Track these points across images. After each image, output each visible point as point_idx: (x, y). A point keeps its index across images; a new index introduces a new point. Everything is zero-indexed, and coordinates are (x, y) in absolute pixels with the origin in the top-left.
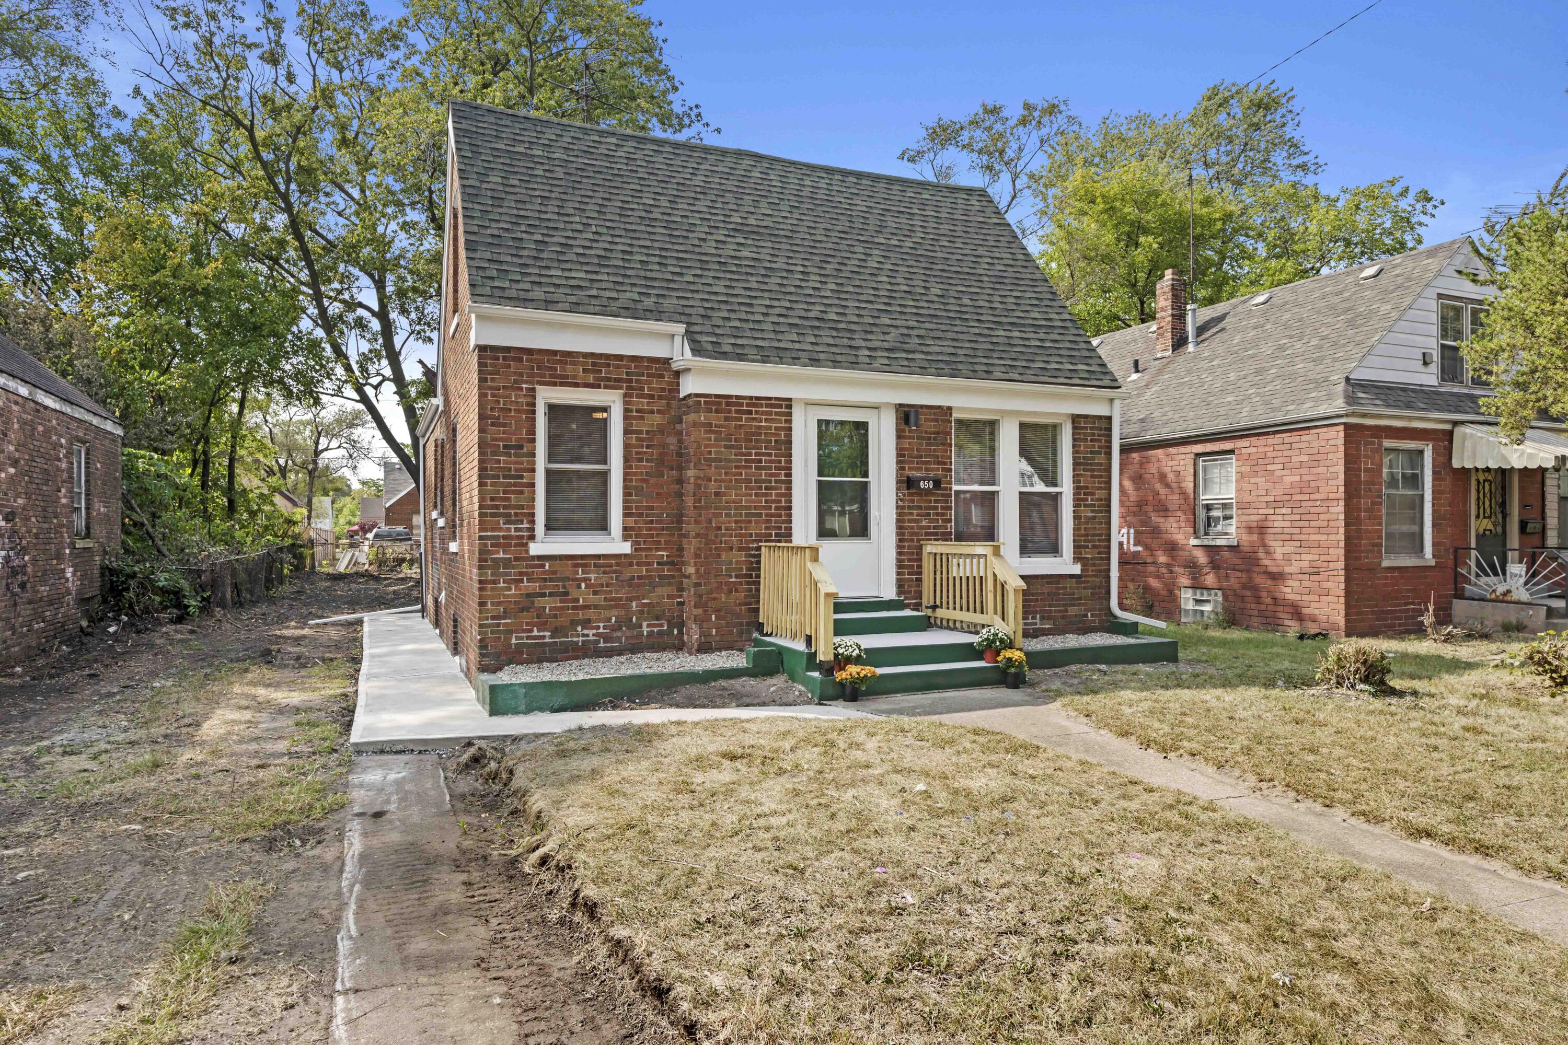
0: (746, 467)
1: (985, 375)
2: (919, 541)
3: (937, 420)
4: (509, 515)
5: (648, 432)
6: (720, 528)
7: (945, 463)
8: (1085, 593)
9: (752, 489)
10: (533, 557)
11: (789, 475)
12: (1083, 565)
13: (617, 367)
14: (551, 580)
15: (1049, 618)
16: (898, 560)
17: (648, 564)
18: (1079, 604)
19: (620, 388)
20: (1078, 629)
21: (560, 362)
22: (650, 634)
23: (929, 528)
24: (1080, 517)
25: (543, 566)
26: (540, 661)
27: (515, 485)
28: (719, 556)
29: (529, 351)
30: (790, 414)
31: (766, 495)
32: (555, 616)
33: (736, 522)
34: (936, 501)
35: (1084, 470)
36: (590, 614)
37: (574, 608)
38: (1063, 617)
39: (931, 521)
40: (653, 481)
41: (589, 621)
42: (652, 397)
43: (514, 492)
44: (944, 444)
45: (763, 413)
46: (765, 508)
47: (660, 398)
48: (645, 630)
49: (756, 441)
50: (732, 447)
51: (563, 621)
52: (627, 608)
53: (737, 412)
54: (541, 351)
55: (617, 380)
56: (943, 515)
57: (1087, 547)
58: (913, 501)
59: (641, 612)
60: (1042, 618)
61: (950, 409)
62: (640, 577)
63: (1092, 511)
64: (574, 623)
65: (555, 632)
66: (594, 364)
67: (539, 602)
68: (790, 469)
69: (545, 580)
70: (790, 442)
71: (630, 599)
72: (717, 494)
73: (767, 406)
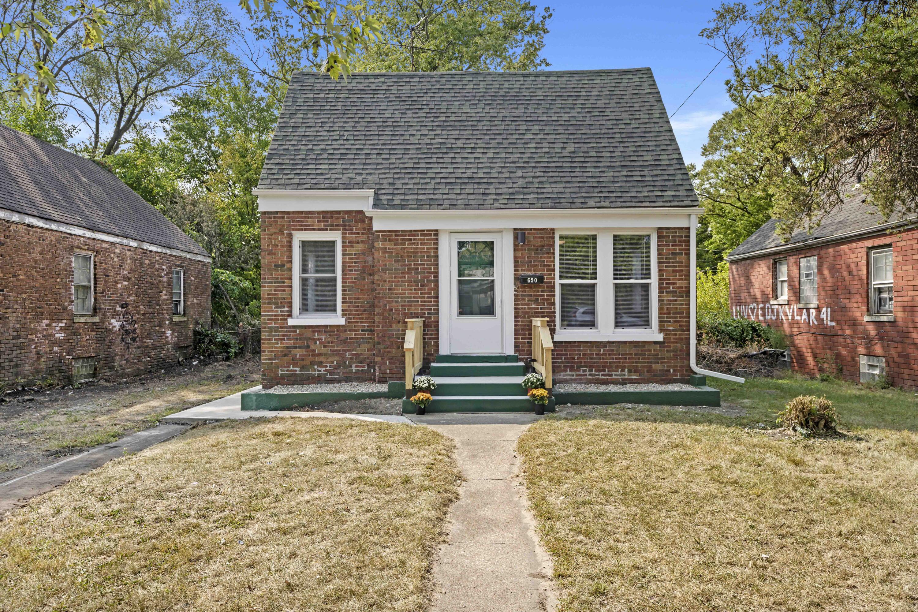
0: (408, 273)
1: (580, 205)
2: (529, 317)
3: (543, 238)
4: (277, 303)
5: (355, 254)
6: (392, 310)
7: (549, 266)
8: (667, 354)
9: (412, 286)
10: (290, 326)
11: (437, 277)
12: (666, 335)
13: (338, 218)
14: (300, 339)
15: (635, 372)
16: (515, 330)
17: (356, 331)
18: (662, 363)
19: (339, 230)
20: (662, 380)
21: (305, 217)
22: (357, 371)
23: (538, 308)
24: (663, 301)
25: (295, 331)
26: (294, 384)
27: (280, 287)
28: (391, 326)
29: (288, 213)
30: (437, 239)
31: (421, 289)
32: (303, 359)
33: (402, 306)
34: (542, 291)
35: (666, 267)
36: (322, 358)
37: (313, 355)
38: (648, 371)
39: (539, 304)
40: (358, 282)
41: (321, 363)
42: (358, 233)
43: (280, 291)
44: (548, 253)
45: (419, 240)
46: (420, 297)
47: (363, 234)
48: (354, 369)
49: (415, 257)
50: (398, 261)
51: (307, 362)
52: (343, 356)
53: (402, 240)
54: (294, 212)
55: (337, 225)
56: (548, 300)
57: (670, 322)
58: (525, 291)
59: (352, 359)
60: (630, 371)
61: (553, 230)
62: (351, 338)
63: (673, 296)
64: (313, 363)
65: (303, 368)
66: (324, 217)
67: (294, 351)
68: (437, 273)
69: (297, 339)
70: (437, 257)
71: (345, 351)
72: (390, 289)
73: (422, 235)
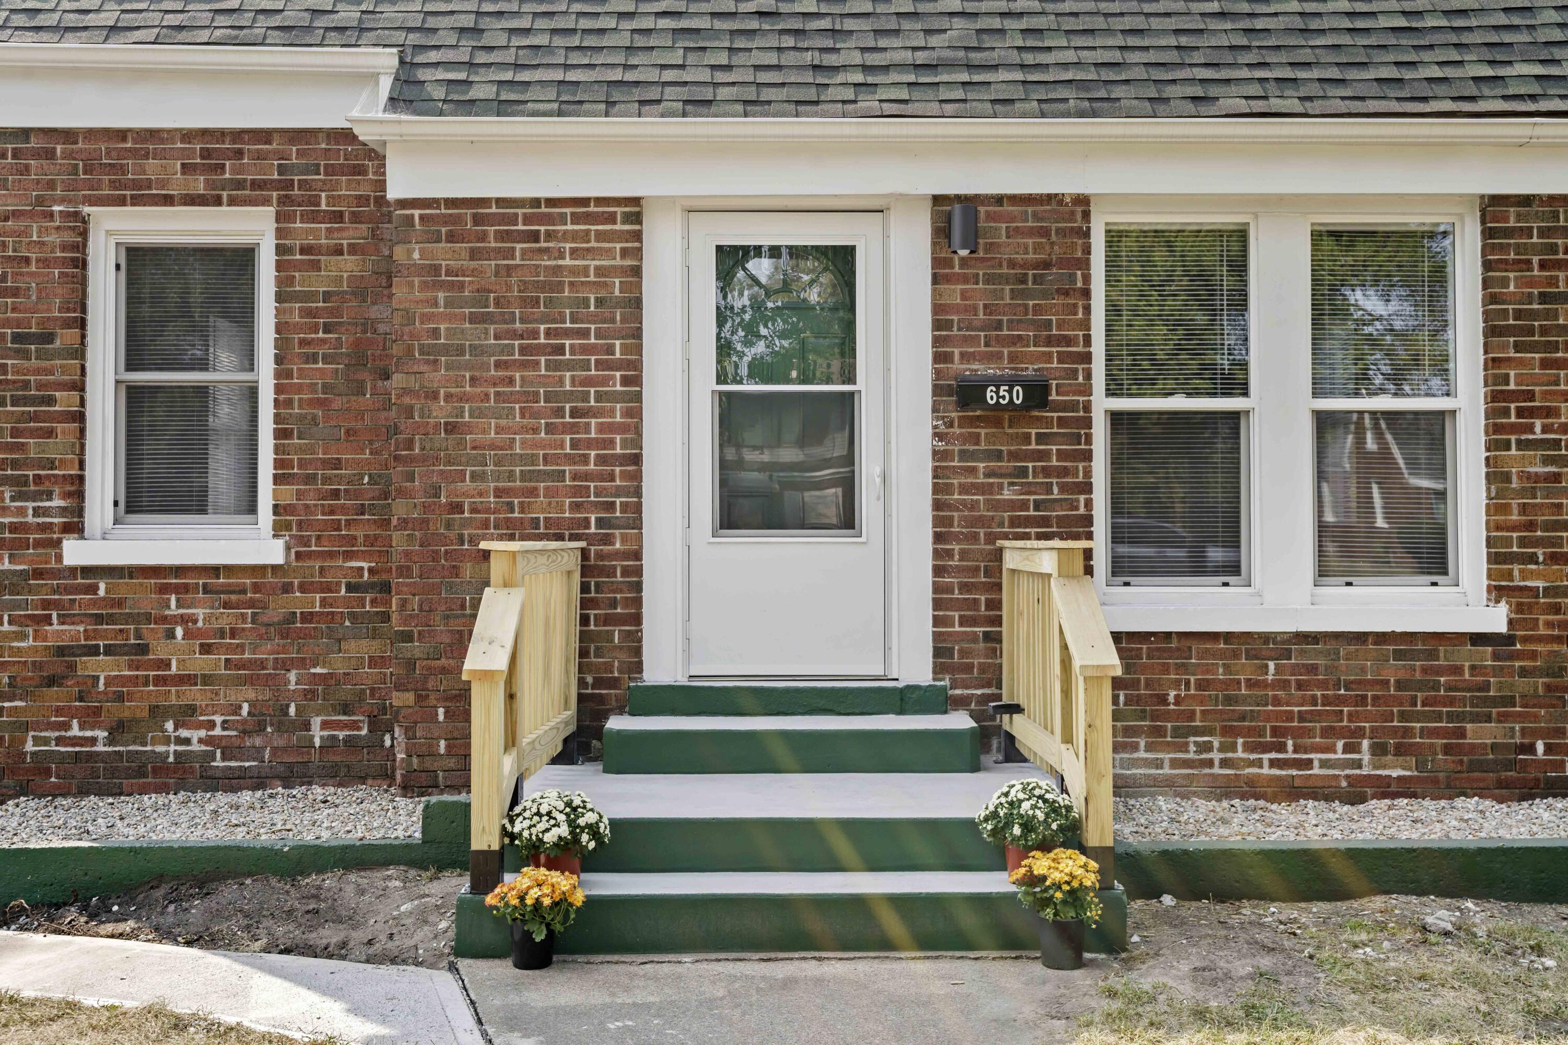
0: (524, 365)
1: (1190, 107)
2: (991, 538)
3: (1045, 233)
4: (23, 480)
5: (327, 296)
6: (457, 508)
7: (1068, 341)
8: (1522, 684)
9: (536, 415)
10: (73, 570)
11: (635, 380)
12: (1519, 608)
13: (260, 156)
14: (111, 619)
15: (1400, 750)
16: (937, 588)
17: (327, 588)
18: (1504, 717)
19: (266, 202)
20: (1502, 784)
21: (133, 153)
22: (330, 744)
23: (1024, 505)
24: (1507, 478)
25: (94, 589)
26: (83, 792)
27: (35, 417)
28: (455, 571)
29: (68, 135)
30: (637, 236)
31: (572, 428)
32: (120, 697)
33: (498, 493)
34: (1041, 438)
35: (1518, 347)
36: (195, 694)
37: (159, 681)
38: (1447, 749)
39: (1028, 489)
40: (338, 403)
41: (192, 710)
42: (338, 217)
43: (33, 433)
44: (1066, 293)
45: (566, 236)
46: (570, 459)
47: (356, 218)
48: (318, 735)
49: (549, 302)
50: (485, 319)
51: (136, 708)
52: (275, 683)
53: (502, 236)
54: (91, 134)
55: (255, 185)
56: (1064, 472)
57: (1533, 559)
58: (976, 439)
59: (309, 695)
60: (1378, 750)
61: (1083, 201)
62: (307, 617)
63: (1546, 461)
64: (157, 713)
65: (118, 731)
66: (206, 154)
67: (89, 666)
68: (637, 365)
69: (99, 619)
70: (638, 303)
71: (285, 665)
72: (451, 428)
73: (576, 219)
